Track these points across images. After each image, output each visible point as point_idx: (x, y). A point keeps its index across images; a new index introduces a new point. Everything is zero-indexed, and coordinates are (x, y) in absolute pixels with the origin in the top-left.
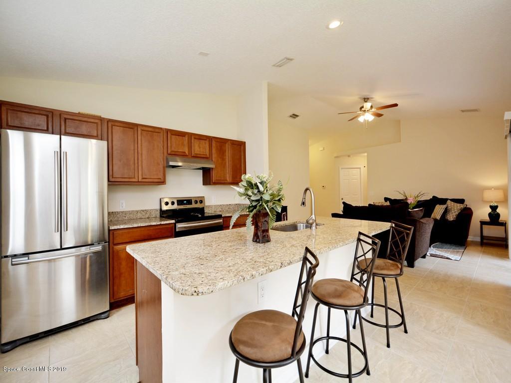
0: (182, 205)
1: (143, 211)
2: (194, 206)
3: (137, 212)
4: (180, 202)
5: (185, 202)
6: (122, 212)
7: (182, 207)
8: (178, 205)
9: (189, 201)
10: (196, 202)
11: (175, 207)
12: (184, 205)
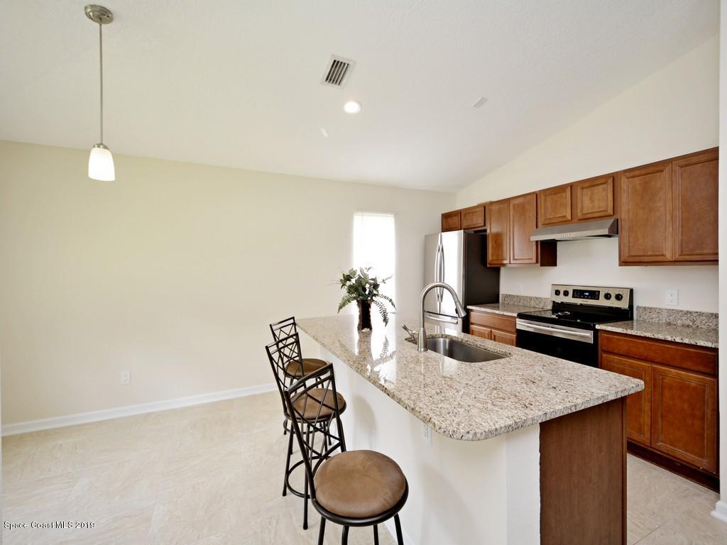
0: (580, 298)
1: (537, 298)
2: (602, 302)
3: (531, 298)
4: (578, 293)
5: (587, 294)
6: (518, 296)
7: (579, 301)
8: (573, 297)
9: (594, 294)
10: (608, 296)
11: (569, 299)
12: (584, 298)
